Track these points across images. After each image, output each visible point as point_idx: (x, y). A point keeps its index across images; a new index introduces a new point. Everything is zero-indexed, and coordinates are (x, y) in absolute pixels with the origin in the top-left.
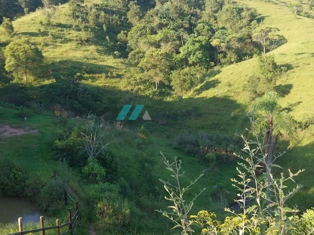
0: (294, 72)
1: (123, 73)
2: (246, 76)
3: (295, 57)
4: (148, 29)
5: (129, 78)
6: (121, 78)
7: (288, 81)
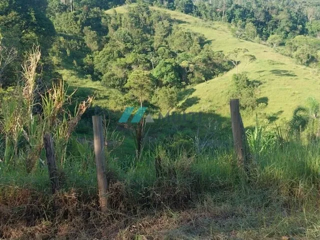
0: (263, 87)
1: (108, 95)
2: (222, 92)
3: (258, 74)
4: (115, 52)
5: (114, 99)
6: (108, 99)
7: (261, 95)
